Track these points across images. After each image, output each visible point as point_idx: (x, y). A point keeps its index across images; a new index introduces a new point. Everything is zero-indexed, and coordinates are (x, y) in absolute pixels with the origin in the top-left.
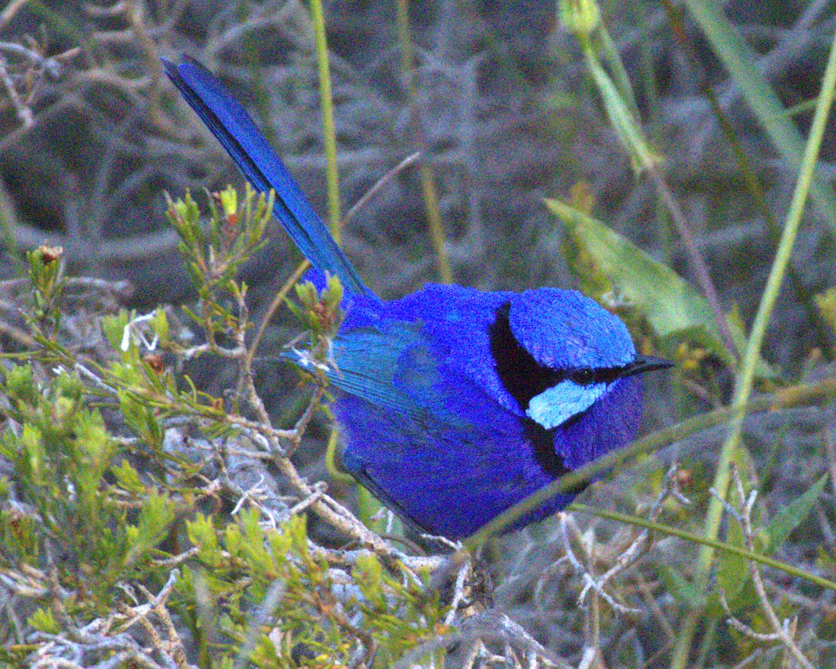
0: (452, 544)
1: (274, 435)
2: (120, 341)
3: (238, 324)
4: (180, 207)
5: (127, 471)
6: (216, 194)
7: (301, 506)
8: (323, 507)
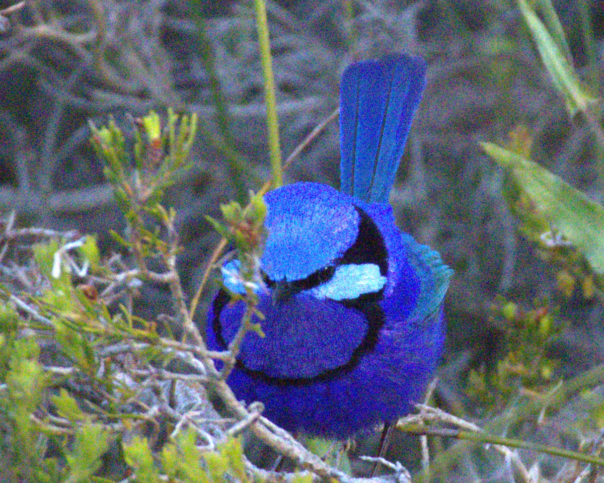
0: (391, 465)
1: (209, 357)
2: (51, 268)
3: (168, 249)
4: (105, 134)
5: (65, 400)
6: (139, 120)
7: (238, 427)
8: (260, 428)
